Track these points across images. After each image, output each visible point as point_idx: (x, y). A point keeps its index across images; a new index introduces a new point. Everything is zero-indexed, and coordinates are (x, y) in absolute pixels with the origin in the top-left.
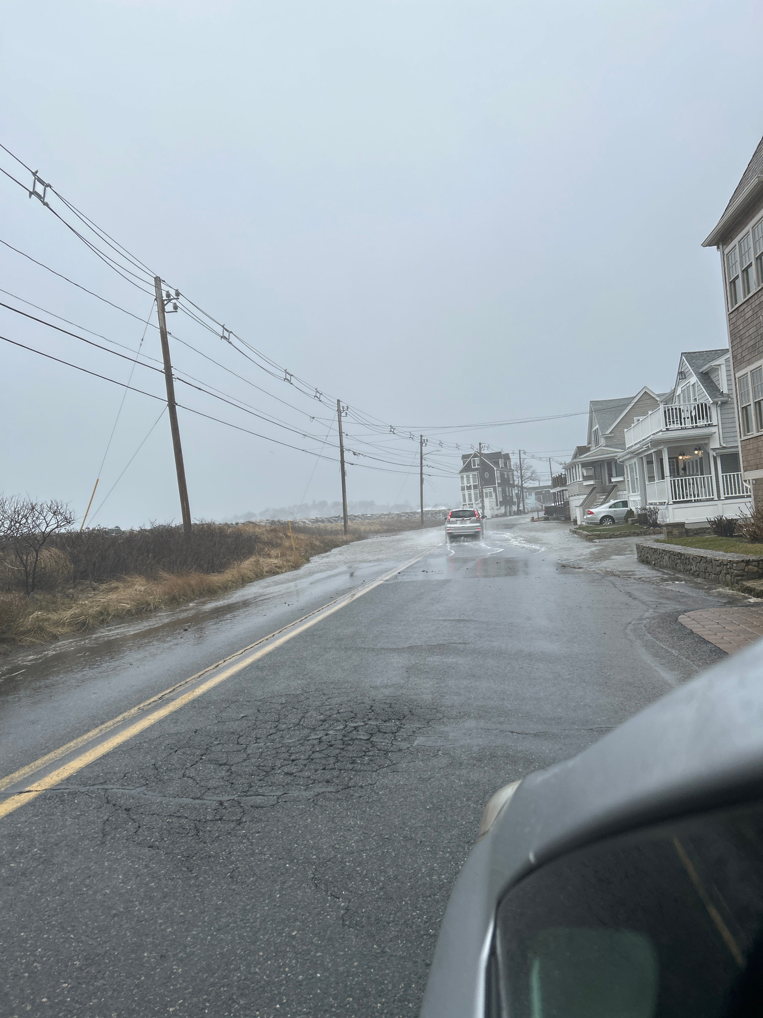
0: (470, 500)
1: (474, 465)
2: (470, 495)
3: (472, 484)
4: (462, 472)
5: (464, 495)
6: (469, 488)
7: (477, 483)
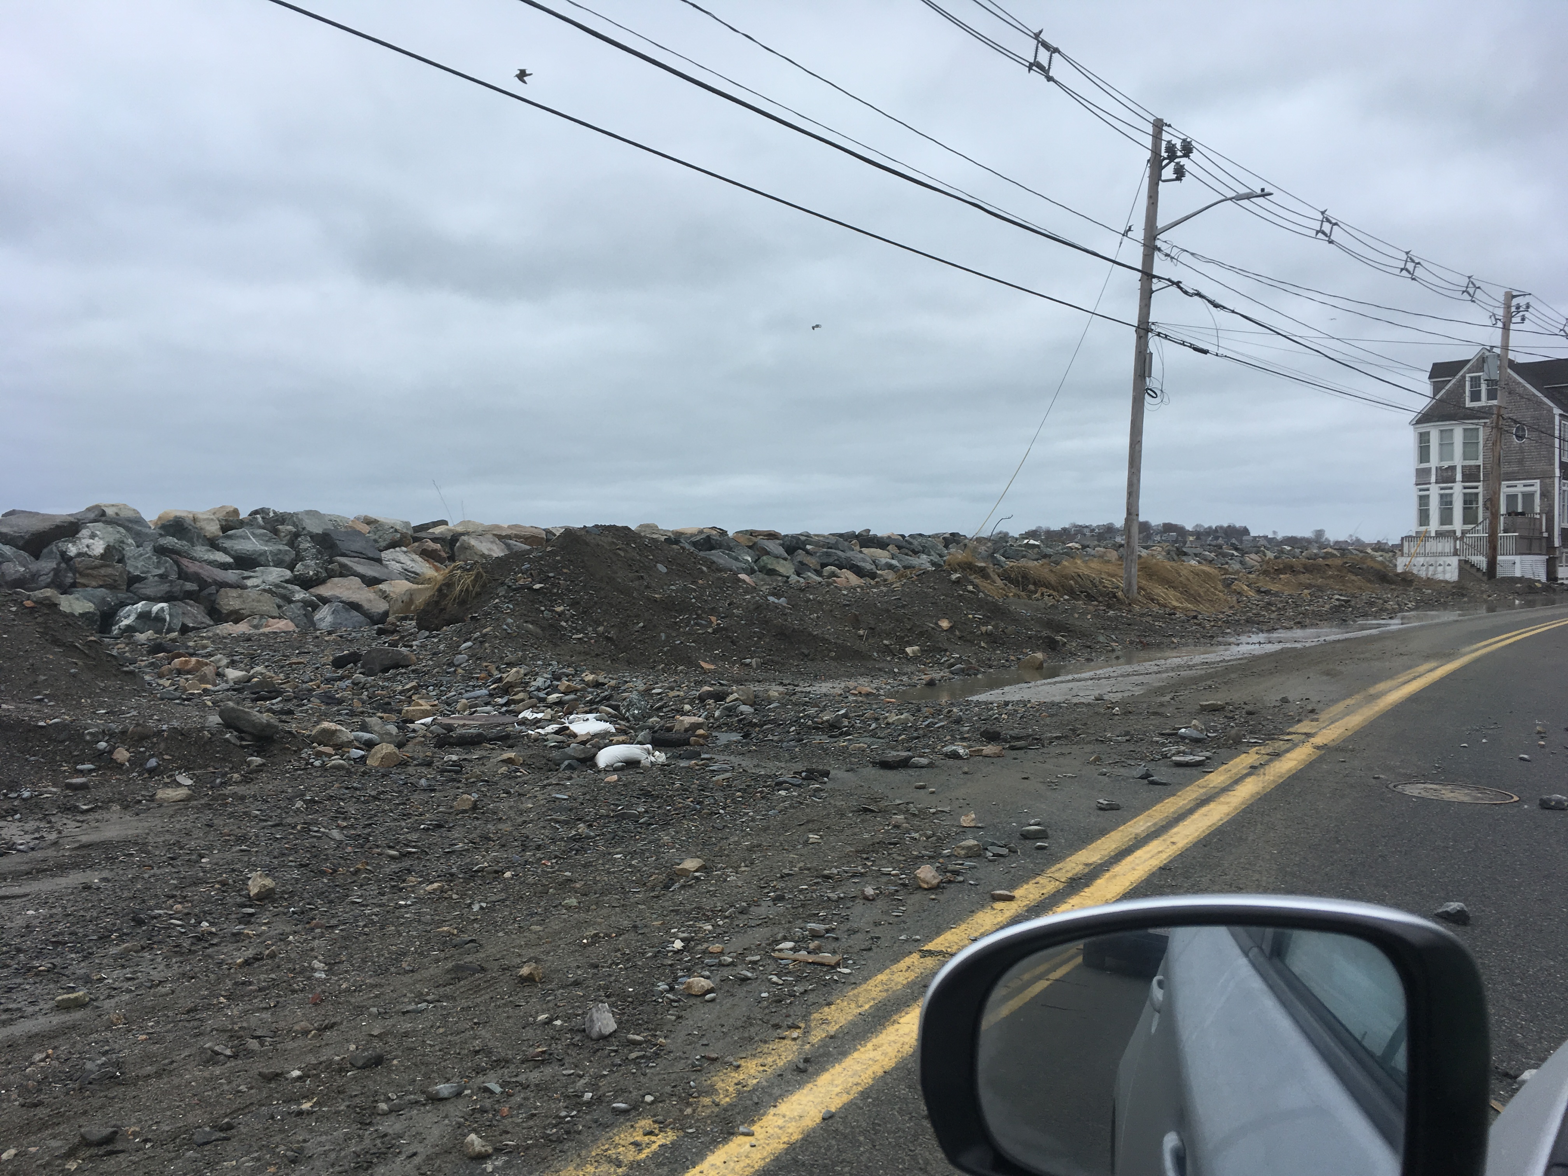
0: (1446, 517)
1: (1476, 397)
2: (1446, 502)
3: (1458, 461)
4: (1425, 418)
5: (1424, 500)
6: (1446, 476)
7: (1480, 462)
